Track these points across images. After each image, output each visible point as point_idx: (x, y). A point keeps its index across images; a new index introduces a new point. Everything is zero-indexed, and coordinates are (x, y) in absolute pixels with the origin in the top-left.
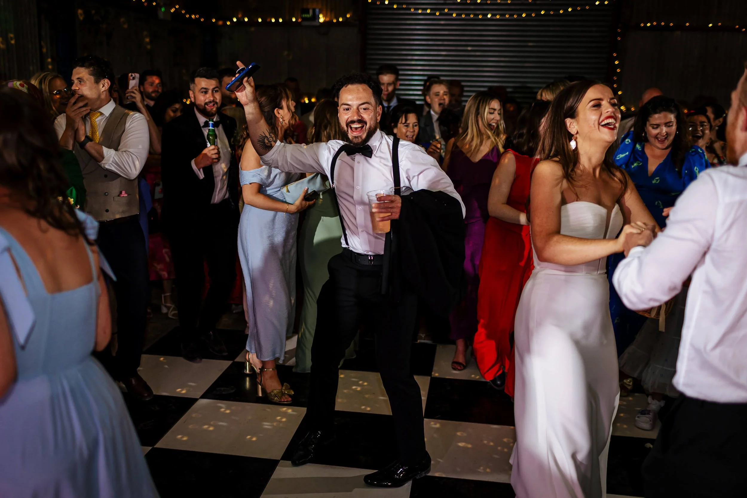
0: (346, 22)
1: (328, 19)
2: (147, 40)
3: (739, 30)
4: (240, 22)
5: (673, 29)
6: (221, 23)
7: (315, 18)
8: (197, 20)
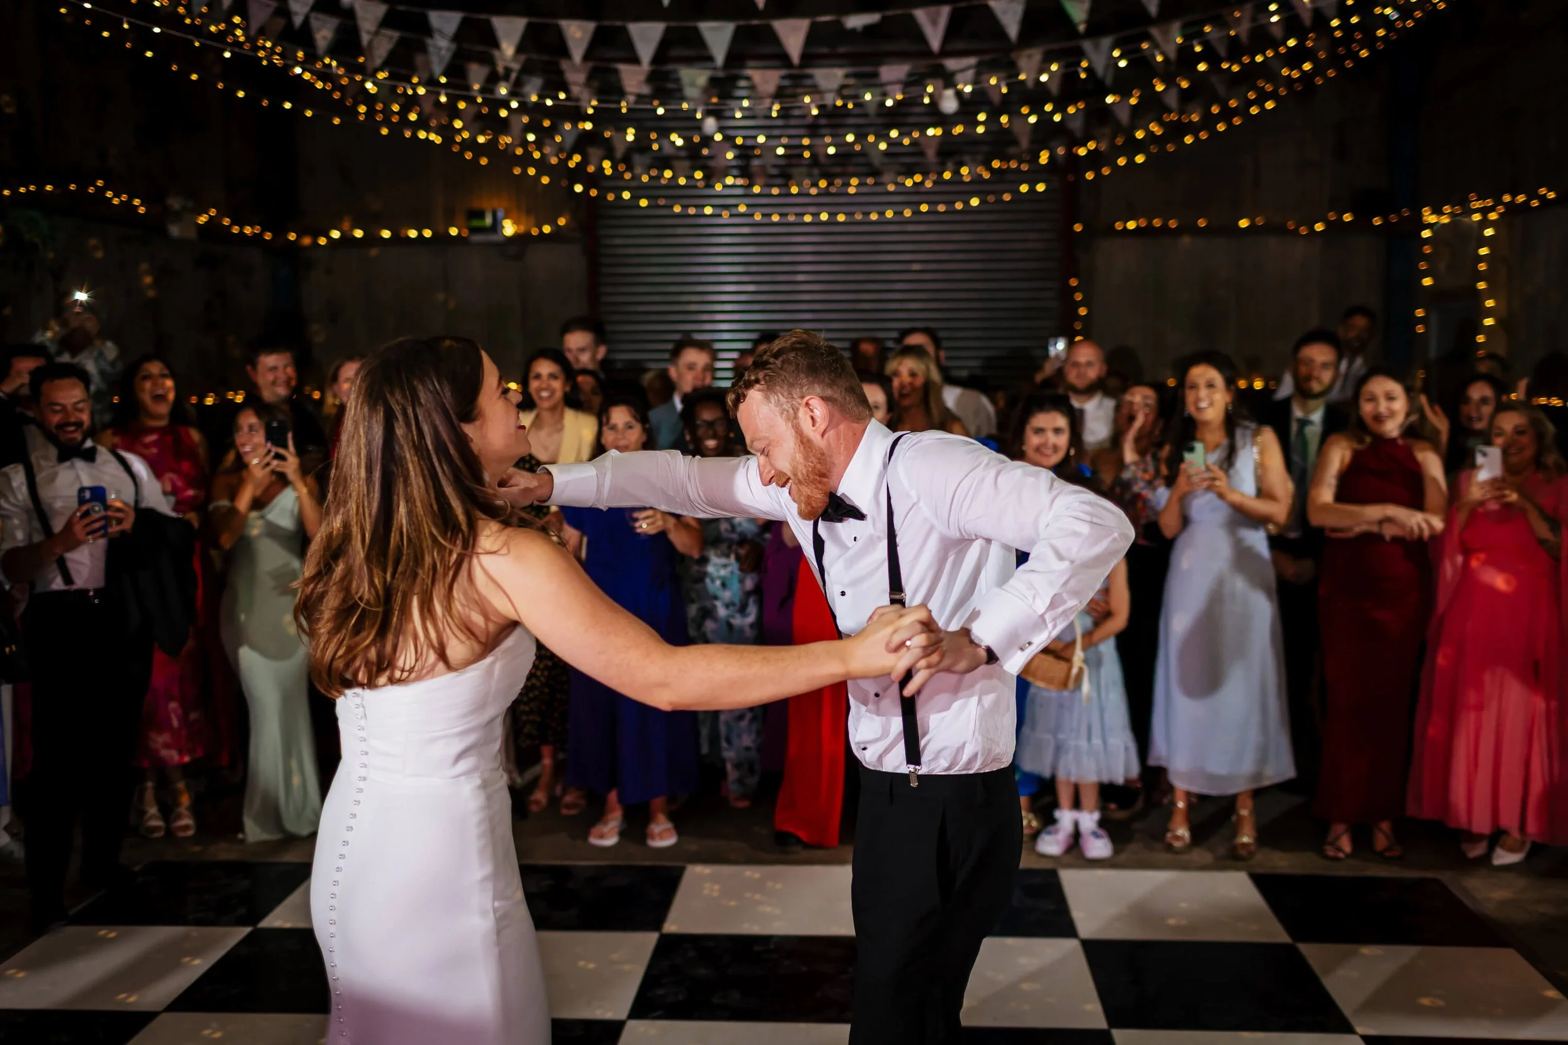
0: (557, 234)
1: (522, 229)
2: (148, 280)
3: (1296, 231)
4: (347, 239)
5: (1177, 232)
6: (307, 241)
7: (496, 227)
8: (257, 238)
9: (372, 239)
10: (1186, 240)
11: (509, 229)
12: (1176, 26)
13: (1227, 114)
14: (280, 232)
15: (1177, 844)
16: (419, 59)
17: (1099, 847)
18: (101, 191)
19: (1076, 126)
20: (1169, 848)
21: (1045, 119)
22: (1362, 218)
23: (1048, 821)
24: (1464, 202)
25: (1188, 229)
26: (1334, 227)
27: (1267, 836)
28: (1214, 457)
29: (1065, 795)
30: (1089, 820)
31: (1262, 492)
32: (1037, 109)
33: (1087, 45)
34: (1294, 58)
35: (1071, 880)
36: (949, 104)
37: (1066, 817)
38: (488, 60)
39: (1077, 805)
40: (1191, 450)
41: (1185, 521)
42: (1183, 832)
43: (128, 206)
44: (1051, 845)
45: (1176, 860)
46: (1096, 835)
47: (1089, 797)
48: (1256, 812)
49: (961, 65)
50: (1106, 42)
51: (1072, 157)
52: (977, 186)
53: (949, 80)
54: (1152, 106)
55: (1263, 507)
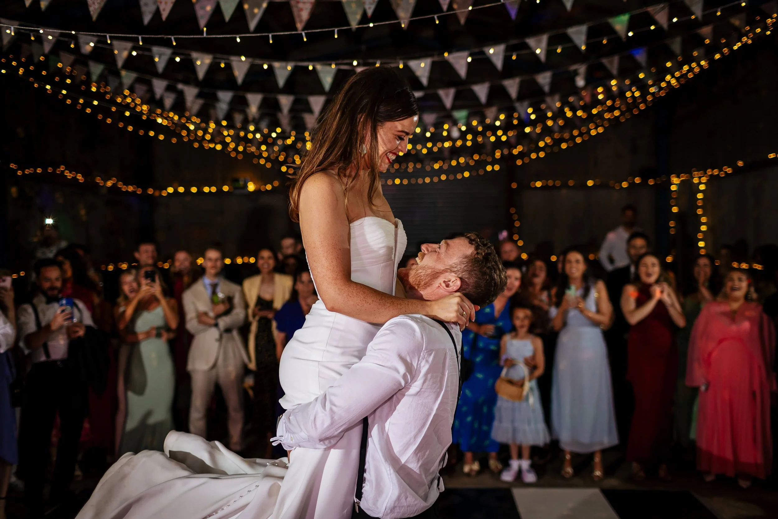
0: (273, 189)
1: (257, 188)
2: (83, 212)
3: (613, 187)
4: (176, 192)
5: (560, 187)
6: (157, 194)
7: (246, 186)
8: (134, 193)
9: (187, 191)
10: (564, 192)
11: (251, 187)
12: (557, 97)
13: (581, 134)
14: (145, 189)
15: (567, 476)
16: (212, 112)
17: (530, 478)
18: (63, 172)
19: (513, 141)
20: (563, 478)
21: (498, 138)
22: (644, 181)
23: (506, 465)
24: (690, 173)
25: (565, 185)
26: (632, 185)
27: (608, 471)
28: (579, 293)
29: (514, 452)
30: (525, 464)
31: (598, 311)
32: (495, 134)
33: (517, 105)
34: (611, 109)
35: (518, 493)
36: (455, 134)
37: (515, 464)
38: (244, 112)
39: (520, 456)
40: (569, 288)
41: (565, 324)
42: (569, 470)
43: (75, 179)
44: (508, 477)
45: (566, 483)
46: (529, 471)
47: (526, 453)
48: (603, 460)
49: (461, 115)
50: (526, 103)
51: (511, 154)
52: (467, 167)
53: (455, 123)
54: (547, 131)
55: (598, 317)
